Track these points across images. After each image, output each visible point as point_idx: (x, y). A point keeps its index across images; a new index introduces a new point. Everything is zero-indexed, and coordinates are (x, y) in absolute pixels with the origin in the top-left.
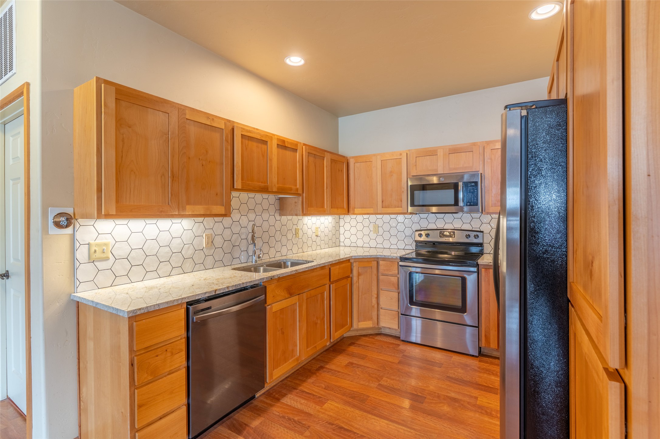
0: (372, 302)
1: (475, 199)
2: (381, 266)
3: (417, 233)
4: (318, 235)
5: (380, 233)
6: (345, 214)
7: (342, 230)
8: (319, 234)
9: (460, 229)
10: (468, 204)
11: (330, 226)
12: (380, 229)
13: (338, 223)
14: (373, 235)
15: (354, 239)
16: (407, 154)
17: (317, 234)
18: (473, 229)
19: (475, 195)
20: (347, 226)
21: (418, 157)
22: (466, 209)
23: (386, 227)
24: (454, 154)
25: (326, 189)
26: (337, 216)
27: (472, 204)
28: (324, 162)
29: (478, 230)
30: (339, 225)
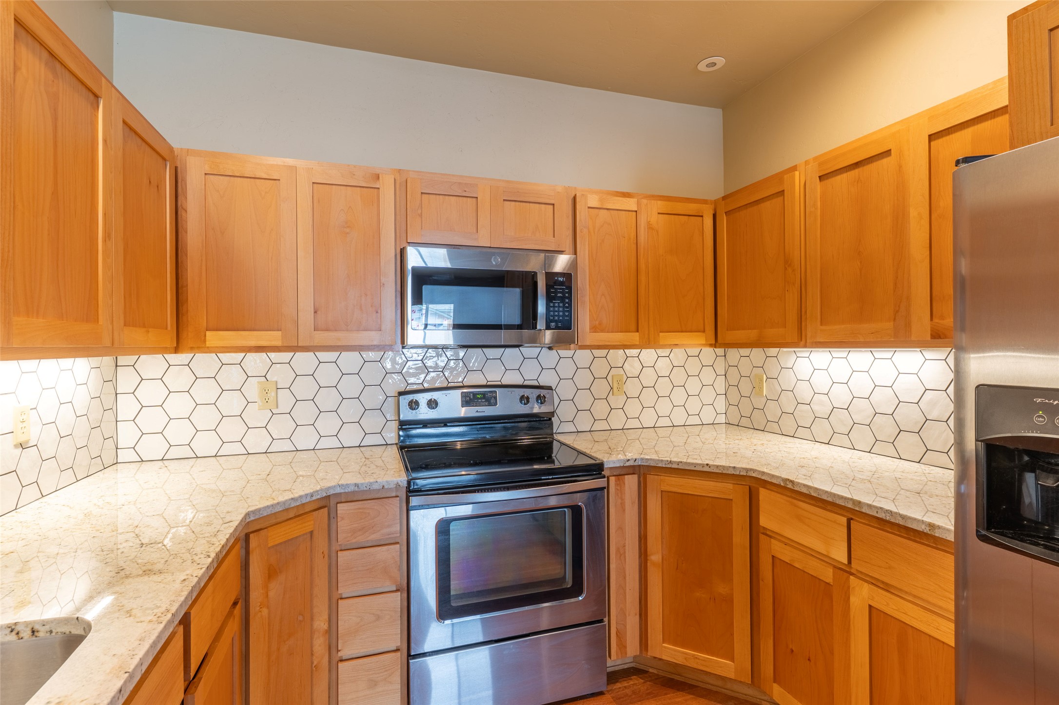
0: (312, 654)
1: (567, 314)
2: (343, 519)
3: (405, 400)
4: (27, 442)
5: (284, 406)
6: (163, 350)
7: (127, 407)
8: (33, 434)
9: (499, 383)
10: (553, 324)
11: (82, 399)
12: (284, 395)
13: (113, 381)
14: (257, 415)
15: (179, 432)
16: (395, 180)
17: (22, 439)
18: (527, 383)
19: (567, 305)
20: (151, 392)
21: (427, 195)
22: (548, 335)
23: (304, 387)
24: (513, 203)
25: (105, 241)
26: (108, 360)
27: (560, 325)
28: (97, 117)
29: (535, 383)
30: (116, 389)
